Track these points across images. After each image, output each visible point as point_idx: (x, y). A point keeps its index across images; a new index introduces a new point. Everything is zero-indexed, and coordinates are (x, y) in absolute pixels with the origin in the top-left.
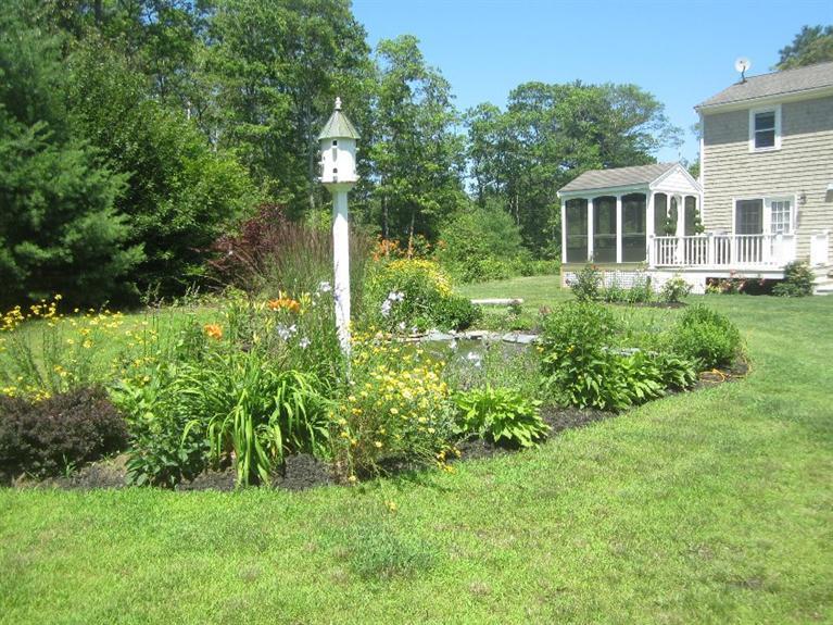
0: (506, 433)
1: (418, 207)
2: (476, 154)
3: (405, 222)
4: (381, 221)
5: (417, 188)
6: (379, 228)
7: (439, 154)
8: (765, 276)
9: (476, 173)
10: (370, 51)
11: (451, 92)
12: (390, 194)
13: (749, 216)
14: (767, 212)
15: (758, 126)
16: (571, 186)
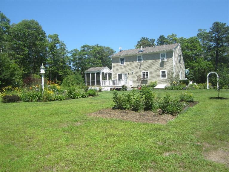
0: (61, 99)
1: (58, 73)
2: (74, 60)
3: (55, 77)
4: (49, 77)
5: (58, 69)
6: (48, 78)
7: (63, 62)
8: (119, 87)
9: (73, 65)
10: (46, 37)
11: (66, 47)
12: (51, 70)
13: (120, 76)
14: (123, 76)
15: (121, 60)
16: (87, 70)
